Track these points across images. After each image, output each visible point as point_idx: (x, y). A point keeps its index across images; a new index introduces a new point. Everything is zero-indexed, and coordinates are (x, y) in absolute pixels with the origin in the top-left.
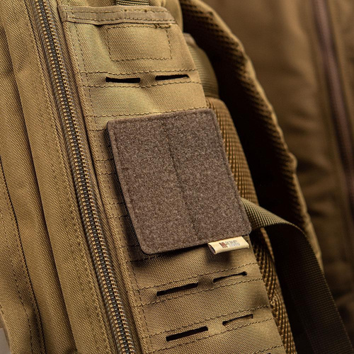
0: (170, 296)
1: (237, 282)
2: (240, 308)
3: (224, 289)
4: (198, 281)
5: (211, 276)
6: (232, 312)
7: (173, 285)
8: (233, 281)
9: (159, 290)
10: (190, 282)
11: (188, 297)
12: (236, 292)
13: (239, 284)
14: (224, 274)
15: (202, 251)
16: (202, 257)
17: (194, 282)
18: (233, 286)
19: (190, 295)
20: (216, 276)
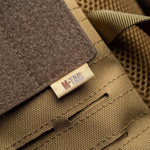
1: (97, 109)
2: (106, 136)
3: (85, 122)
4: (51, 126)
5: (65, 116)
6: (99, 142)
7: (28, 139)
8: (92, 111)
9: (17, 147)
10: (44, 131)
11: (49, 144)
12: (98, 120)
13: (101, 110)
14: (79, 107)
15: (48, 95)
16: (49, 101)
17: (47, 129)
18: (94, 115)
19: (50, 141)
20: (70, 114)
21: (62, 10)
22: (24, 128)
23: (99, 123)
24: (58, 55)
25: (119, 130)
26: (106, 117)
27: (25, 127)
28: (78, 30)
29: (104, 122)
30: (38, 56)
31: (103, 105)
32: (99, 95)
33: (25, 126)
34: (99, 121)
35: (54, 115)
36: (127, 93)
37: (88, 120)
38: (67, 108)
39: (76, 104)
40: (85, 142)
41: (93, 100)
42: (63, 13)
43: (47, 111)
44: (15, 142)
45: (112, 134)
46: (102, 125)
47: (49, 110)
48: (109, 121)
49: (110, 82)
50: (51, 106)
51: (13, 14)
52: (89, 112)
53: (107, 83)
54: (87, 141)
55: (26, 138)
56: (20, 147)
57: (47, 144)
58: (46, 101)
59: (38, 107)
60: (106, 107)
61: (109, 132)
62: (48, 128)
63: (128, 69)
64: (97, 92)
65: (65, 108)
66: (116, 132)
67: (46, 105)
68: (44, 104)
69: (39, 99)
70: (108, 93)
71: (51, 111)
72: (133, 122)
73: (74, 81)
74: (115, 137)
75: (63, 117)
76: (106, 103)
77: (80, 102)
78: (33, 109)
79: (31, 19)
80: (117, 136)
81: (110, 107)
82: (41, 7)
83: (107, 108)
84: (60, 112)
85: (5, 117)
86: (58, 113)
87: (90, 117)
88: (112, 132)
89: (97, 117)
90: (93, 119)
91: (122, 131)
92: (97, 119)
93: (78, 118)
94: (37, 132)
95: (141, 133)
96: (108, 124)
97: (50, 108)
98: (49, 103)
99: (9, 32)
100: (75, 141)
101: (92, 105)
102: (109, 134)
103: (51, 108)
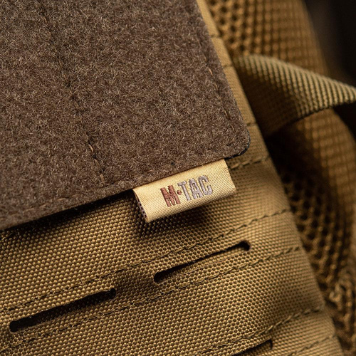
0: (47, 327)
1: (221, 271)
2: (229, 335)
3: (187, 292)
4: (112, 284)
5: (148, 268)
6: (210, 347)
7: (49, 302)
8: (209, 271)
9: (16, 316)
10: (92, 291)
11: (93, 324)
12: (219, 296)
13: (228, 275)
14: (183, 256)
15: (121, 210)
16: (121, 225)
17: (101, 288)
18: (211, 282)
19: (99, 319)
20: (161, 265)
21: (192, 31)
22: (45, 275)
23: (218, 302)
24: (165, 126)
25: (258, 329)
26: (237, 293)
27: (49, 271)
28: (219, 82)
29: (231, 303)
30: (119, 117)
31: (235, 264)
32: (230, 241)
33: (51, 270)
34: (219, 298)
35: (125, 259)
36: (289, 252)
37: (197, 289)
38: (156, 251)
39: (177, 246)
40: (178, 340)
41: (214, 249)
42: (194, 38)
43: (111, 247)
44: (14, 303)
45: (243, 333)
46: (225, 308)
47: (116, 246)
48: (242, 303)
49: (256, 220)
50: (122, 236)
51: (82, 8)
52: (201, 273)
53: (250, 221)
54: (183, 338)
55: (46, 299)
56: (24, 318)
57: (89, 325)
58: (113, 223)
59: (93, 232)
60: (240, 272)
61: (237, 328)
62: (103, 287)
63: (295, 204)
64: (226, 232)
65: (153, 248)
66: (251, 331)
67: (112, 231)
68: (107, 228)
69: (99, 215)
70: (250, 241)
71: (119, 249)
72: (288, 322)
73: (190, 192)
74: (248, 343)
75: (143, 269)
76: (243, 262)
77: (186, 244)
78: (78, 233)
79: (120, 29)
80: (252, 342)
81: (249, 272)
82: (147, 9)
83: (243, 274)
84: (139, 255)
85: (8, 238)
86: (134, 256)
87: (202, 284)
88: (244, 329)
89: (218, 287)
90: (209, 290)
91: (264, 333)
92: (217, 291)
93: (174, 281)
94: (76, 290)
95: (300, 349)
96: (237, 308)
97: (119, 242)
98: (120, 229)
99: (65, 45)
100: (155, 331)
101: (211, 260)
102: (236, 332)
103: (121, 240)
